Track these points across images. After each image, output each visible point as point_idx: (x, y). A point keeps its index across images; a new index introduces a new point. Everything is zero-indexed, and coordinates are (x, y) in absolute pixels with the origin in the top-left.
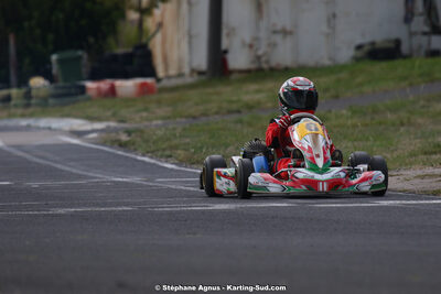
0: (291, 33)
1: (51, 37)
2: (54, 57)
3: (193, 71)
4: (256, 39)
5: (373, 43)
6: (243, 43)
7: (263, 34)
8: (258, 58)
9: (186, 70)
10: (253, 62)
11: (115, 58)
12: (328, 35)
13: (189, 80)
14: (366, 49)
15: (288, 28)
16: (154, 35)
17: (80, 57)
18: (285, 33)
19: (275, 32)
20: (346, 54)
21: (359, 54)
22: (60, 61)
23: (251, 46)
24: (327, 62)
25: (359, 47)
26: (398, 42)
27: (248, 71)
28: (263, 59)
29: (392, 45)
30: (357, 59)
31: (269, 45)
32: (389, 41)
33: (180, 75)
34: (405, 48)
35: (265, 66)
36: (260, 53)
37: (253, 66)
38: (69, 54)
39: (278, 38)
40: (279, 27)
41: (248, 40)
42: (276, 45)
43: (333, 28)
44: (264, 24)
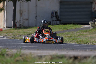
4: (20, 21)
6: (17, 21)
7: (22, 20)
8: (21, 24)
10: (19, 25)
15: (27, 18)
19: (24, 19)
23: (19, 22)
26: (50, 22)
35: (22, 26)
37: (19, 26)
39: (25, 20)
40: (25, 18)
41: (18, 21)
42: (24, 22)
43: (36, 19)
44: (22, 18)
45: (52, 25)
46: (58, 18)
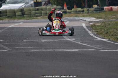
22: (100, 1)
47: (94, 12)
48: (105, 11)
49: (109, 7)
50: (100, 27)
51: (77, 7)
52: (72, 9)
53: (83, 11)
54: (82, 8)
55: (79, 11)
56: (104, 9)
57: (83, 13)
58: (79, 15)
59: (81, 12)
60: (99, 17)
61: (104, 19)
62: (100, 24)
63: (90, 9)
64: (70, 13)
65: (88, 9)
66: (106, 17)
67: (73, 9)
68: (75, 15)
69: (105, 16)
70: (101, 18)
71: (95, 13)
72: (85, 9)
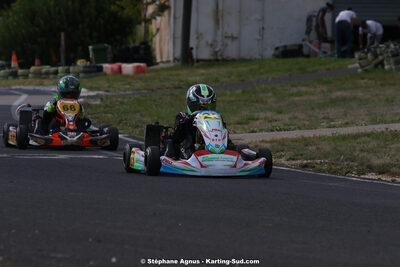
0: (236, 38)
1: (95, 34)
2: (90, 47)
3: (175, 59)
4: (215, 41)
5: (285, 47)
6: (207, 43)
7: (219, 38)
8: (216, 53)
9: (171, 59)
10: (212, 55)
11: (128, 49)
12: (258, 40)
13: (172, 64)
14: (281, 49)
15: (235, 35)
16: (154, 36)
17: (107, 48)
18: (233, 38)
19: (227, 37)
20: (269, 53)
21: (277, 52)
22: (94, 50)
23: (211, 45)
24: (258, 57)
25: (277, 49)
26: (301, 46)
27: (209, 61)
28: (219, 54)
29: (297, 48)
30: (276, 56)
31: (223, 45)
32: (295, 45)
33: (168, 62)
34: (305, 51)
35: (219, 58)
36: (217, 50)
37: (212, 58)
38: (100, 46)
39: (229, 42)
40: (229, 34)
41: (210, 42)
42: (227, 45)
43: (262, 36)
44: (220, 32)
45: (308, 56)
46: (326, 33)
47: (81, 75)
48: (105, 74)
49: (115, 66)
50: (102, 109)
51: (43, 63)
52: (29, 68)
53: (56, 73)
54: (53, 66)
55: (47, 73)
56: (104, 70)
57: (55, 78)
58: (46, 82)
59: (51, 76)
60: (94, 86)
61: (107, 91)
62: (98, 102)
63: (71, 69)
64: (26, 76)
65: (66, 67)
66: (109, 87)
67: (33, 69)
68: (38, 81)
69: (107, 85)
70: (98, 89)
71: (84, 78)
72: (60, 69)
